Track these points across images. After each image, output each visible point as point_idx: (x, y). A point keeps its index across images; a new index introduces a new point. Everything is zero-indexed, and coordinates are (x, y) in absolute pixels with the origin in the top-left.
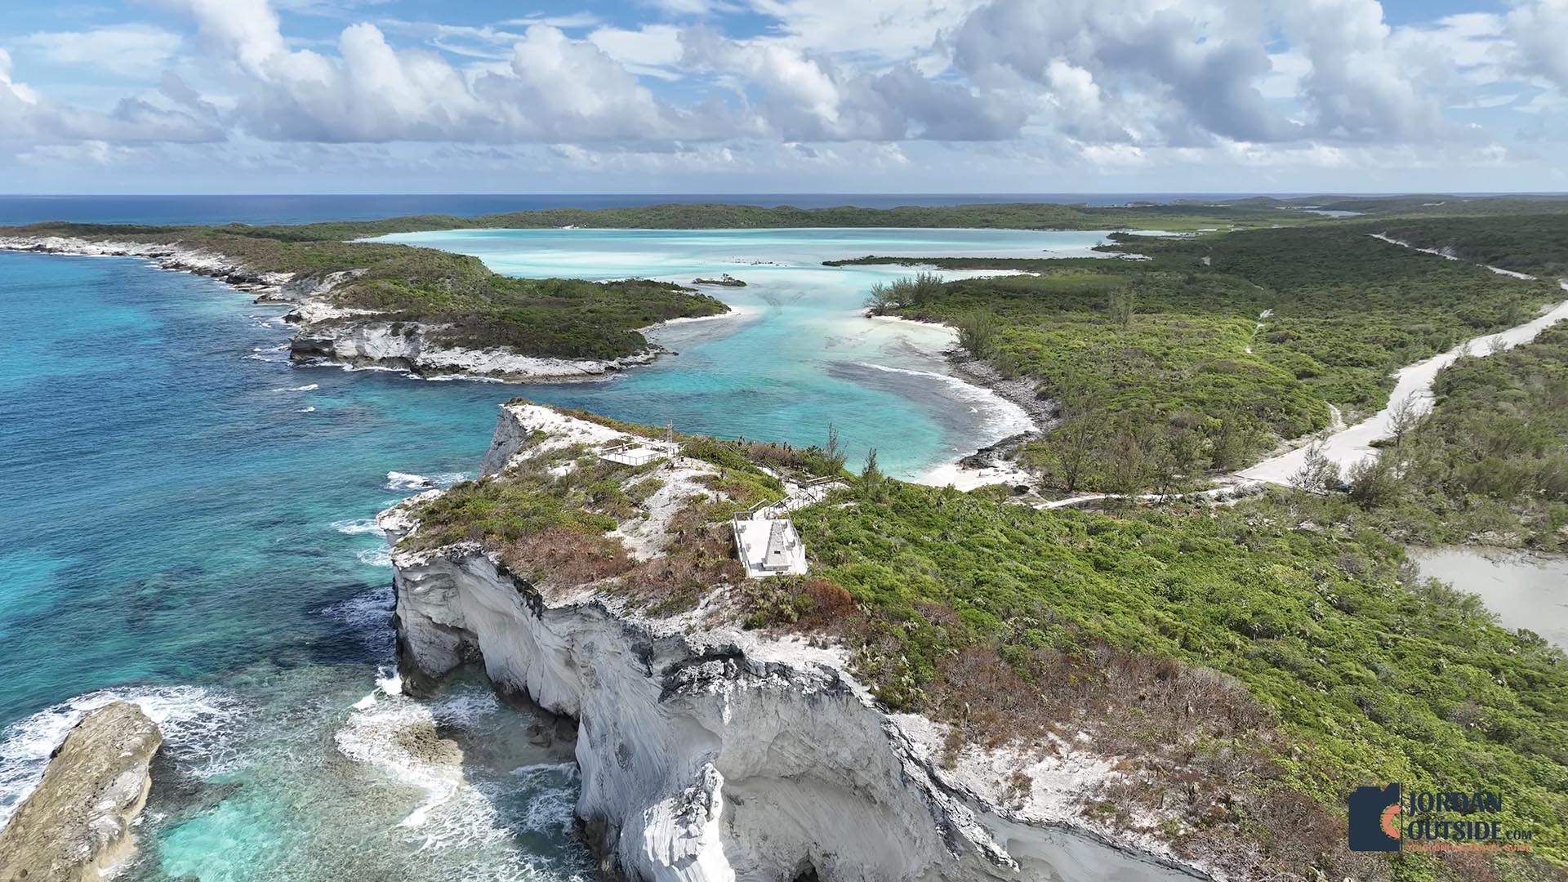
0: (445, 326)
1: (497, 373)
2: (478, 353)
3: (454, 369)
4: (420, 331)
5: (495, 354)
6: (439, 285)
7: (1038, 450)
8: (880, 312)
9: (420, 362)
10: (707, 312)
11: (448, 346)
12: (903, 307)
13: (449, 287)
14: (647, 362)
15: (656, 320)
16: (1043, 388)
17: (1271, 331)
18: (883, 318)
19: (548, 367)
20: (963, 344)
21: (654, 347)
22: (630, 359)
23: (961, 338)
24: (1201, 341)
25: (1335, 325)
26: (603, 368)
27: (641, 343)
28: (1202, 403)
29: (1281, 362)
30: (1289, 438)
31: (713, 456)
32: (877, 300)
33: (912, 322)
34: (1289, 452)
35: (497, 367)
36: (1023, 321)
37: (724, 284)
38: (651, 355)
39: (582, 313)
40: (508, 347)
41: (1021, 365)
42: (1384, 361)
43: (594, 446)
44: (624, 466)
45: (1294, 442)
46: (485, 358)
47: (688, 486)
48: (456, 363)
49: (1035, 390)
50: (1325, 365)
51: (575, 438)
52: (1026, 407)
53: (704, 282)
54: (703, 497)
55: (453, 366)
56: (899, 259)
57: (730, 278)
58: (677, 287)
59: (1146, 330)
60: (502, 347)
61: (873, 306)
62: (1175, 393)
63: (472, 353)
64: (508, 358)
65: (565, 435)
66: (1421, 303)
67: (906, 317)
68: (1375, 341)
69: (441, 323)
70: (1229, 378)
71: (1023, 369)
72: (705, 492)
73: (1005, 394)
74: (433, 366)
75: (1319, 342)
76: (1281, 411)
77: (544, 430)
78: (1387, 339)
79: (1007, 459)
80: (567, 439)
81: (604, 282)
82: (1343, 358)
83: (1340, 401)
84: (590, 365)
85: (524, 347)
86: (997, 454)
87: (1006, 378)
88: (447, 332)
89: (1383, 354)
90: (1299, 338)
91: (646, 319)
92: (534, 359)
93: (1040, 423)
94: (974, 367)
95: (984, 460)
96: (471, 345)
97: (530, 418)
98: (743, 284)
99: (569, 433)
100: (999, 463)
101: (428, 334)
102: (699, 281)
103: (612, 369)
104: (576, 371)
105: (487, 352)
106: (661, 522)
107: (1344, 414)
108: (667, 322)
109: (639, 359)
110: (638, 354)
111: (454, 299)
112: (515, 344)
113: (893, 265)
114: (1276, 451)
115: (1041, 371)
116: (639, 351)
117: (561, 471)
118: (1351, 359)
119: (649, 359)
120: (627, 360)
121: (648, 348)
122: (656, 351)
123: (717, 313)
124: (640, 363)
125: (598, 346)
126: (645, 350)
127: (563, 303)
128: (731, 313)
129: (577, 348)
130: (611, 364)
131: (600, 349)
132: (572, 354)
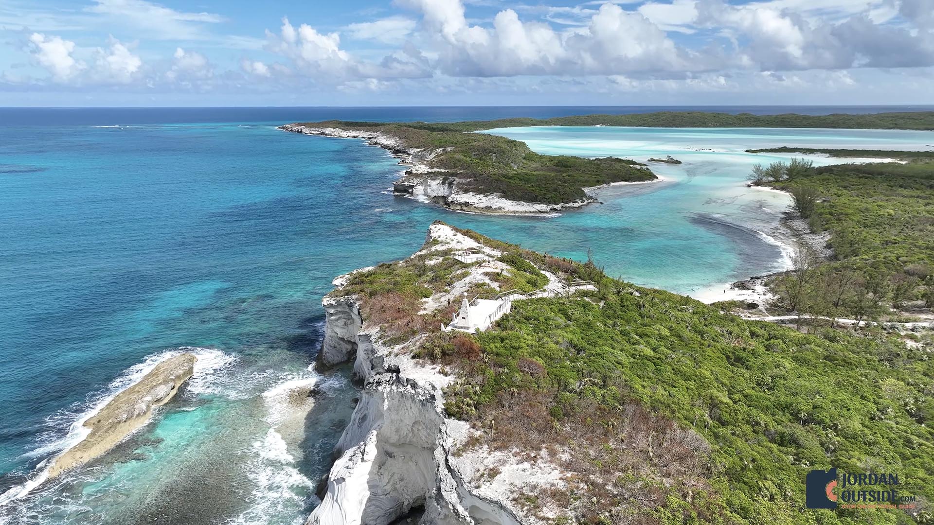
0: (469, 180)
1: (489, 208)
2: (482, 196)
3: (467, 204)
4: (455, 182)
5: (490, 197)
6: (488, 158)
8: (757, 184)
9: (450, 199)
11: (466, 191)
12: (778, 181)
13: (494, 158)
14: (580, 208)
15: (604, 182)
16: (833, 241)
18: (759, 188)
19: (518, 206)
21: (591, 198)
22: (571, 204)
23: (795, 202)
26: (548, 209)
27: (582, 195)
31: (513, 262)
32: (756, 176)
33: (778, 191)
35: (489, 205)
37: (667, 162)
38: (585, 203)
39: (563, 176)
40: (498, 194)
41: (827, 224)
43: (459, 250)
44: (461, 262)
46: (484, 199)
47: (482, 277)
48: (467, 201)
49: (827, 241)
51: (454, 245)
53: (655, 160)
54: (483, 284)
55: (466, 202)
56: (802, 149)
57: (672, 159)
58: (634, 163)
60: (495, 193)
61: (755, 179)
63: (478, 196)
64: (496, 199)
65: (448, 243)
67: (775, 188)
69: (467, 178)
71: (827, 226)
72: (487, 281)
73: (804, 243)
74: (456, 202)
77: (439, 239)
80: (449, 245)
81: (591, 159)
84: (543, 207)
85: (507, 195)
86: (762, 281)
87: (812, 232)
88: (469, 184)
91: (598, 181)
92: (511, 202)
93: (814, 263)
94: (797, 223)
95: (749, 284)
96: (478, 191)
97: (437, 232)
98: (680, 162)
99: (451, 242)
100: (758, 287)
101: (459, 184)
102: (652, 160)
103: (555, 210)
104: (532, 210)
105: (486, 196)
106: (453, 296)
108: (612, 184)
109: (576, 205)
110: (577, 202)
112: (503, 192)
113: (797, 153)
116: (578, 200)
117: (432, 263)
119: (582, 205)
120: (567, 205)
121: (584, 199)
122: (590, 201)
123: (647, 180)
124: (576, 207)
125: (550, 196)
126: (582, 200)
127: (556, 170)
128: (655, 180)
129: (537, 196)
130: (556, 207)
131: (552, 197)
132: (533, 200)
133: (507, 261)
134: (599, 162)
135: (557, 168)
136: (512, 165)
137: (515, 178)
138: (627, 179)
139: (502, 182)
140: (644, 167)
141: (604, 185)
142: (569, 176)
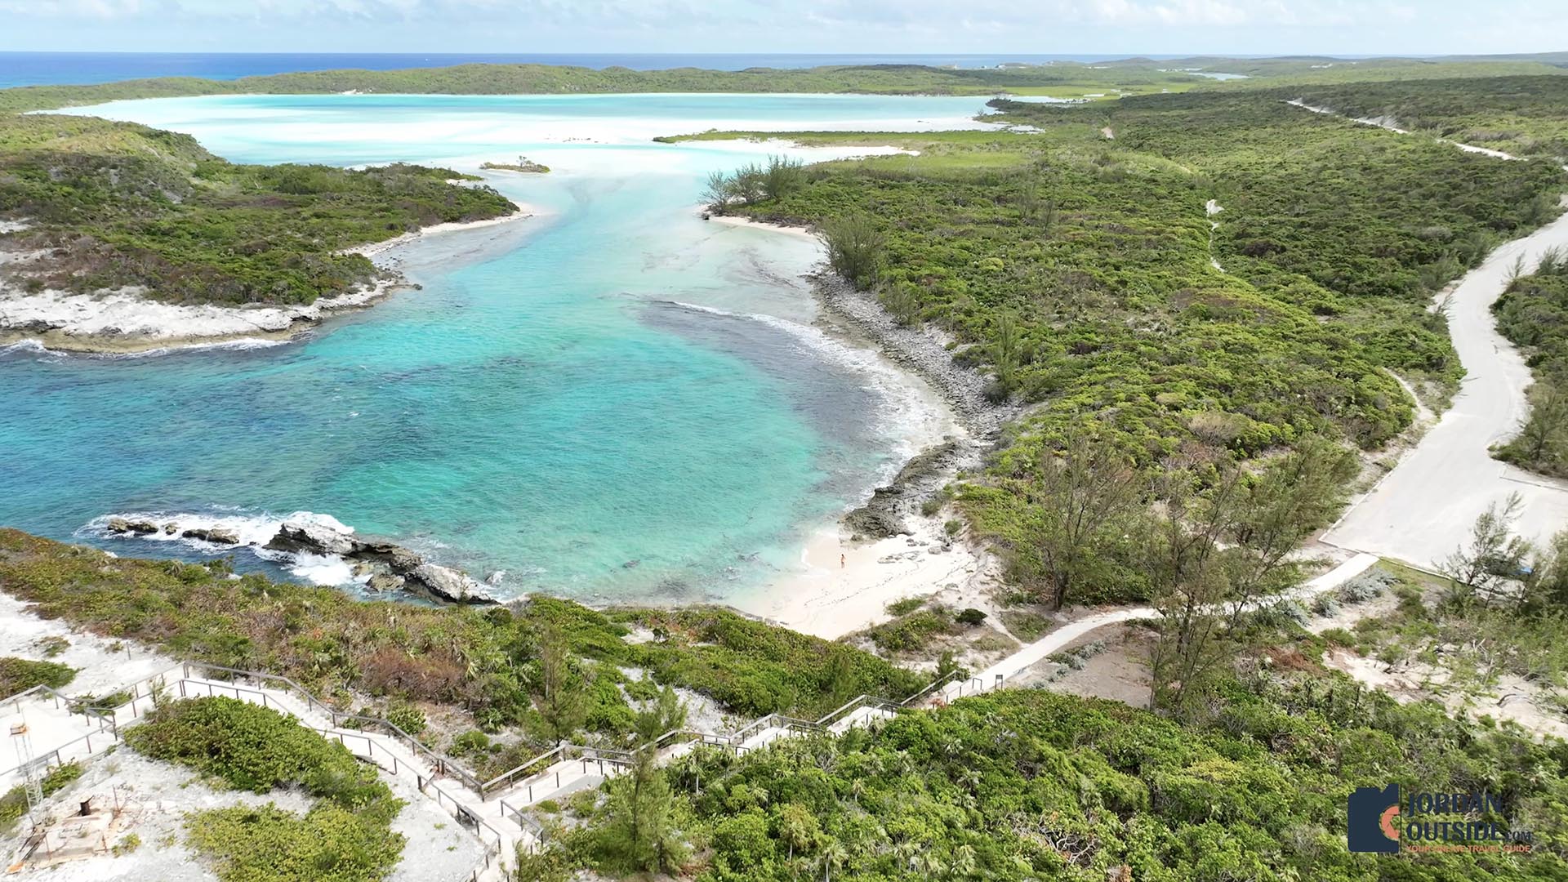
0: (37, 254)
1: (111, 333)
3: (39, 327)
5: (111, 300)
6: (96, 179)
7: (982, 499)
8: (721, 210)
10: (484, 214)
11: (34, 288)
12: (751, 203)
13: (115, 180)
14: (368, 305)
15: (405, 228)
16: (962, 348)
17: (1238, 236)
18: (724, 219)
19: (198, 321)
20: (835, 264)
21: (387, 275)
22: (342, 299)
23: (832, 256)
24: (1154, 253)
25: (1317, 227)
26: (288, 320)
27: (362, 269)
28: (1225, 388)
29: (1276, 289)
30: (1370, 447)
32: (716, 195)
33: (765, 226)
34: (1379, 477)
35: (111, 325)
36: (911, 223)
37: (521, 169)
38: (378, 292)
39: (304, 219)
40: (135, 289)
41: (922, 305)
42: (1412, 285)
45: (1379, 457)
46: (93, 308)
48: (42, 317)
49: (948, 348)
50: (1337, 293)
52: (939, 383)
53: (495, 167)
55: (37, 322)
57: (529, 162)
58: (455, 175)
59: (1078, 239)
60: (125, 289)
61: (712, 202)
62: (1179, 368)
63: (73, 300)
64: (131, 306)
66: (1406, 192)
67: (754, 218)
68: (1381, 253)
70: (1240, 333)
71: (925, 311)
73: (903, 357)
75: (1311, 255)
76: (1349, 399)
78: (1399, 249)
79: (928, 512)
81: (357, 169)
82: (1359, 282)
83: (1402, 364)
84: (267, 316)
85: (161, 290)
86: (909, 504)
88: (38, 264)
89: (1403, 275)
90: (1284, 249)
91: (392, 227)
92: (177, 308)
93: (965, 414)
94: (857, 305)
95: (888, 518)
96: (74, 287)
98: (546, 169)
100: (913, 522)
102: (489, 166)
103: (305, 319)
104: (242, 327)
105: (100, 298)
107: (1420, 390)
108: (424, 230)
109: (356, 299)
110: (355, 291)
111: (113, 198)
112: (149, 282)
113: (740, 141)
114: (1363, 477)
115: (955, 317)
116: (357, 285)
118: (1370, 284)
119: (372, 298)
120: (334, 302)
121: (374, 280)
122: (388, 284)
123: (498, 215)
124: (357, 306)
125: (283, 283)
126: (369, 283)
127: (283, 203)
128: (516, 215)
129: (248, 289)
130: (305, 311)
131: (289, 287)
132: (240, 297)
133: (184, 753)
134: (377, 176)
135: (285, 196)
136: (167, 194)
137: (180, 232)
138: (456, 214)
139: (140, 254)
140: (481, 184)
141: (408, 234)
142: (317, 216)
